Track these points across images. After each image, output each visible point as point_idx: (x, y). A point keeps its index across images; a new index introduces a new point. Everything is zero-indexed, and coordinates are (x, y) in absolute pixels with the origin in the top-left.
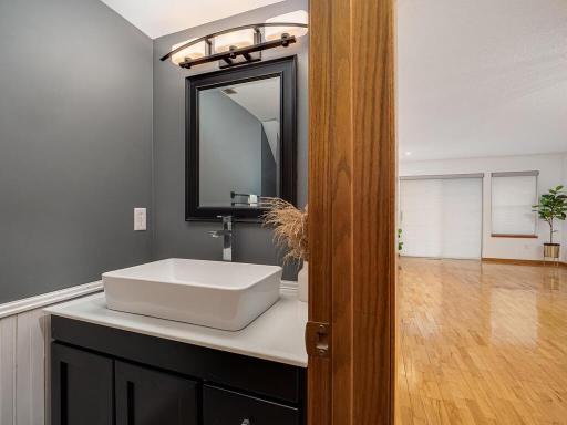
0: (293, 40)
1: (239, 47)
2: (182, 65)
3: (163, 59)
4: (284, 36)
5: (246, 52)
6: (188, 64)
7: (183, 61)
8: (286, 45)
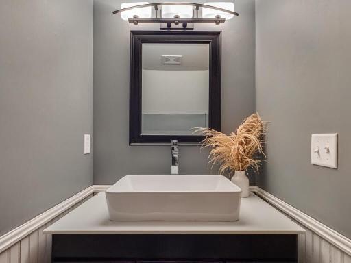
0: (223, 21)
1: (182, 17)
2: (130, 21)
3: (114, 13)
4: (218, 17)
5: (185, 22)
6: (135, 21)
7: (132, 17)
8: (218, 23)
